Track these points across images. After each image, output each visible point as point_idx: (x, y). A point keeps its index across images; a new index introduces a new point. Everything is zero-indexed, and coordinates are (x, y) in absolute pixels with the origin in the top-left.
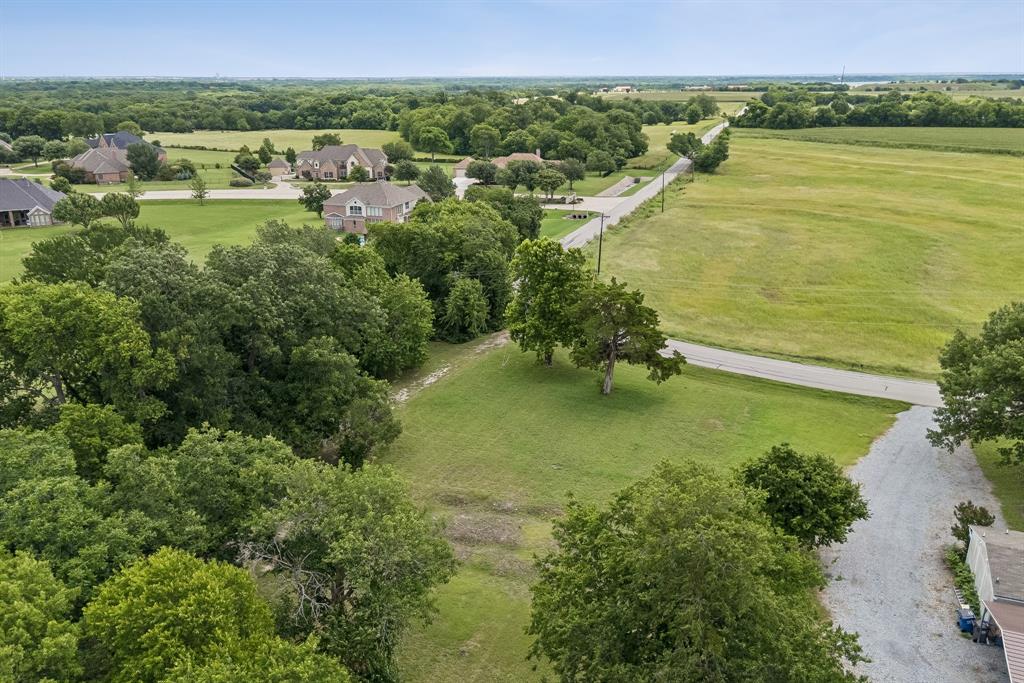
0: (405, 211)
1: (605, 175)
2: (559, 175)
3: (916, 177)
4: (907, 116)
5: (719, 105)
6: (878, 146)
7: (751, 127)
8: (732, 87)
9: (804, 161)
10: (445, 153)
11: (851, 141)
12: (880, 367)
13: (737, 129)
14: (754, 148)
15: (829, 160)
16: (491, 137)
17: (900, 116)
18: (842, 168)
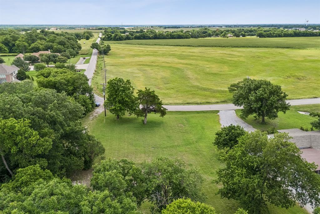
0: (14, 75)
1: (74, 57)
2: (65, 58)
3: (163, 53)
4: (149, 36)
5: (93, 34)
6: (147, 45)
7: (108, 40)
8: (91, 28)
9: (131, 50)
10: (6, 53)
11: (139, 44)
12: (203, 103)
13: (105, 41)
14: (114, 47)
15: (137, 49)
16: (25, 46)
17: (147, 36)
18: (142, 52)
